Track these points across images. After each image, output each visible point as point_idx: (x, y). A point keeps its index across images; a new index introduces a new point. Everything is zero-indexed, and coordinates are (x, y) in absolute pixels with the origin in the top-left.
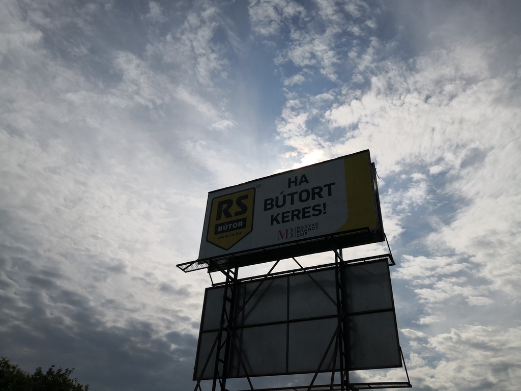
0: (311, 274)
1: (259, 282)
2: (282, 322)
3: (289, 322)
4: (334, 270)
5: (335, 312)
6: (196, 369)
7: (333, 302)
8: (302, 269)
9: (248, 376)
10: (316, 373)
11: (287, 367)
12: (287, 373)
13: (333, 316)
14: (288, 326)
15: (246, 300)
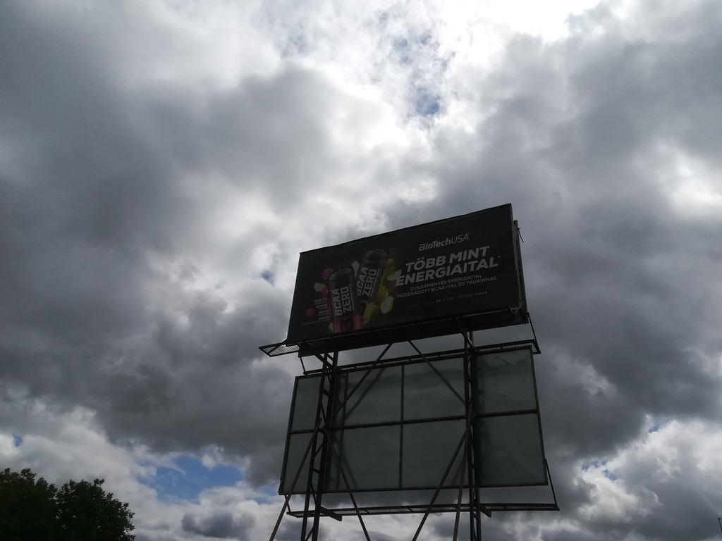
0: (431, 363)
1: (366, 371)
2: (394, 423)
3: (403, 423)
4: (462, 359)
5: (463, 412)
6: (283, 480)
7: (460, 398)
8: (420, 355)
9: (350, 491)
10: (438, 489)
11: (401, 481)
12: (401, 489)
13: (460, 418)
14: (402, 428)
15: (349, 393)
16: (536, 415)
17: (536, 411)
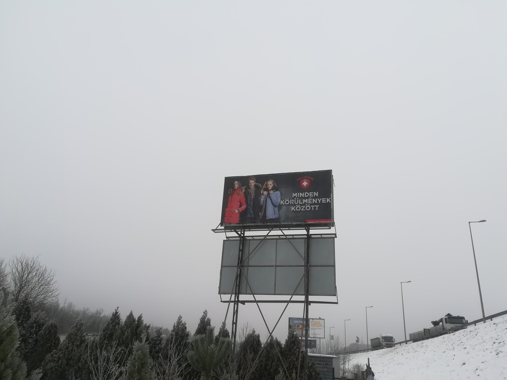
0: (290, 240)
1: (260, 241)
2: (272, 266)
3: (276, 266)
4: (304, 240)
6: (219, 288)
7: (302, 258)
8: (284, 235)
9: (253, 294)
10: (292, 295)
11: (275, 291)
12: (275, 294)
13: (302, 266)
14: (276, 268)
15: (250, 252)
16: (333, 268)
17: (334, 266)
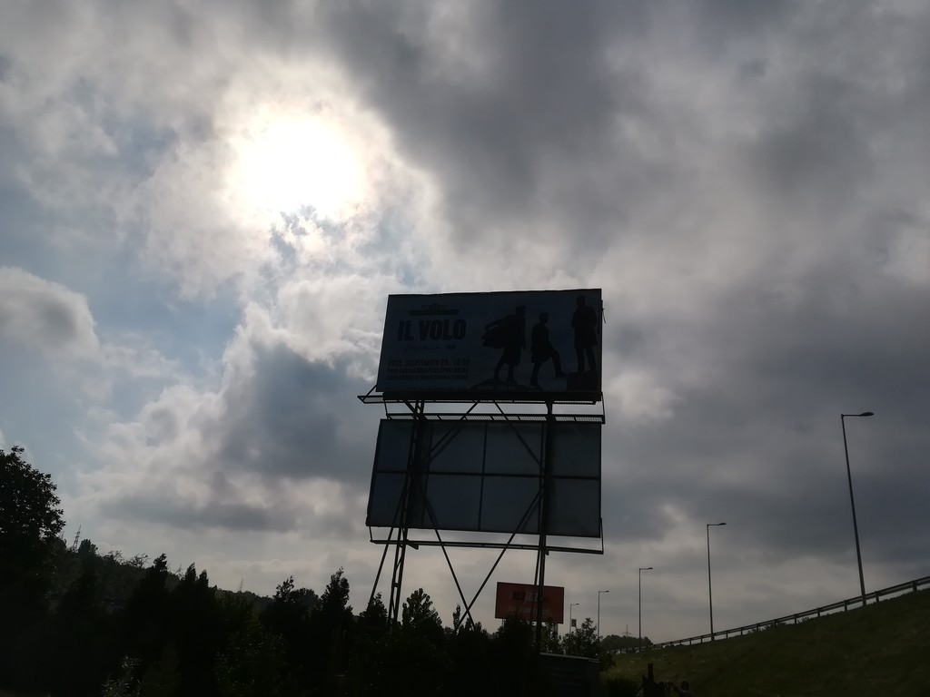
0: (514, 424)
1: (453, 424)
2: (476, 474)
3: (483, 475)
4: (540, 425)
5: (538, 472)
7: (535, 458)
8: (503, 414)
9: (436, 527)
10: (514, 533)
11: (479, 524)
12: (479, 530)
13: (535, 476)
14: (483, 479)
16: (597, 482)
17: (599, 478)
